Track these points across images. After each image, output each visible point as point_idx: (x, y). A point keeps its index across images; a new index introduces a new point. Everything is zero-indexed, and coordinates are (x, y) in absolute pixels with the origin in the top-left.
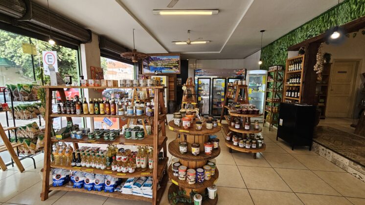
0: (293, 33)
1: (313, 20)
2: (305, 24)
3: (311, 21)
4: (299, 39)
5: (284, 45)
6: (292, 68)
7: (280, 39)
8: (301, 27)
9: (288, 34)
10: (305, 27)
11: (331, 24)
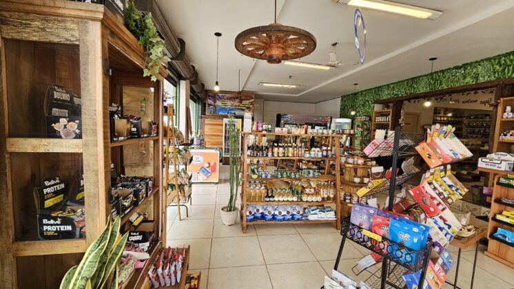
0: (379, 88)
1: (399, 82)
2: (391, 84)
3: (397, 83)
4: (385, 95)
5: (370, 98)
6: (379, 119)
7: (364, 91)
8: (388, 86)
9: (374, 89)
10: (392, 86)
11: (414, 89)
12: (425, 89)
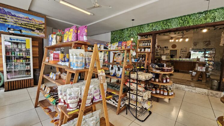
0: (141, 26)
1: (156, 22)
2: (150, 23)
4: (146, 30)
5: (134, 32)
7: (130, 28)
11: (168, 26)
12: (176, 26)
